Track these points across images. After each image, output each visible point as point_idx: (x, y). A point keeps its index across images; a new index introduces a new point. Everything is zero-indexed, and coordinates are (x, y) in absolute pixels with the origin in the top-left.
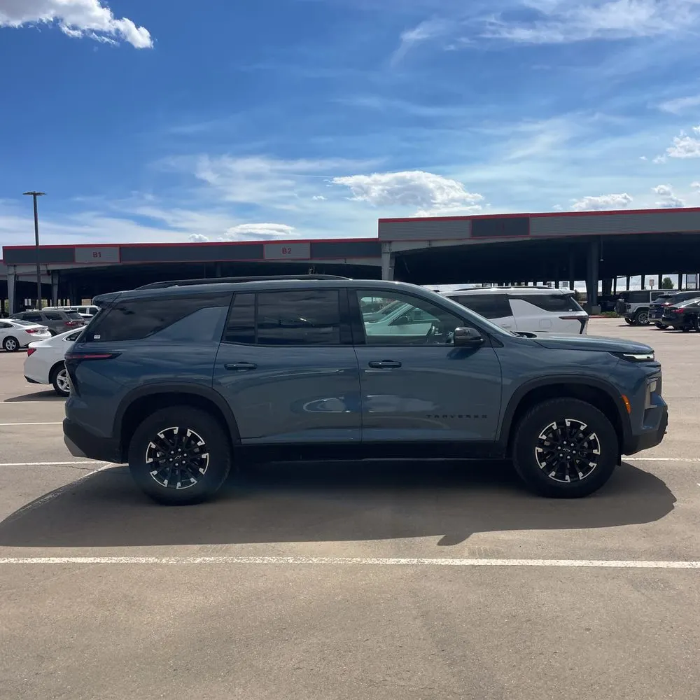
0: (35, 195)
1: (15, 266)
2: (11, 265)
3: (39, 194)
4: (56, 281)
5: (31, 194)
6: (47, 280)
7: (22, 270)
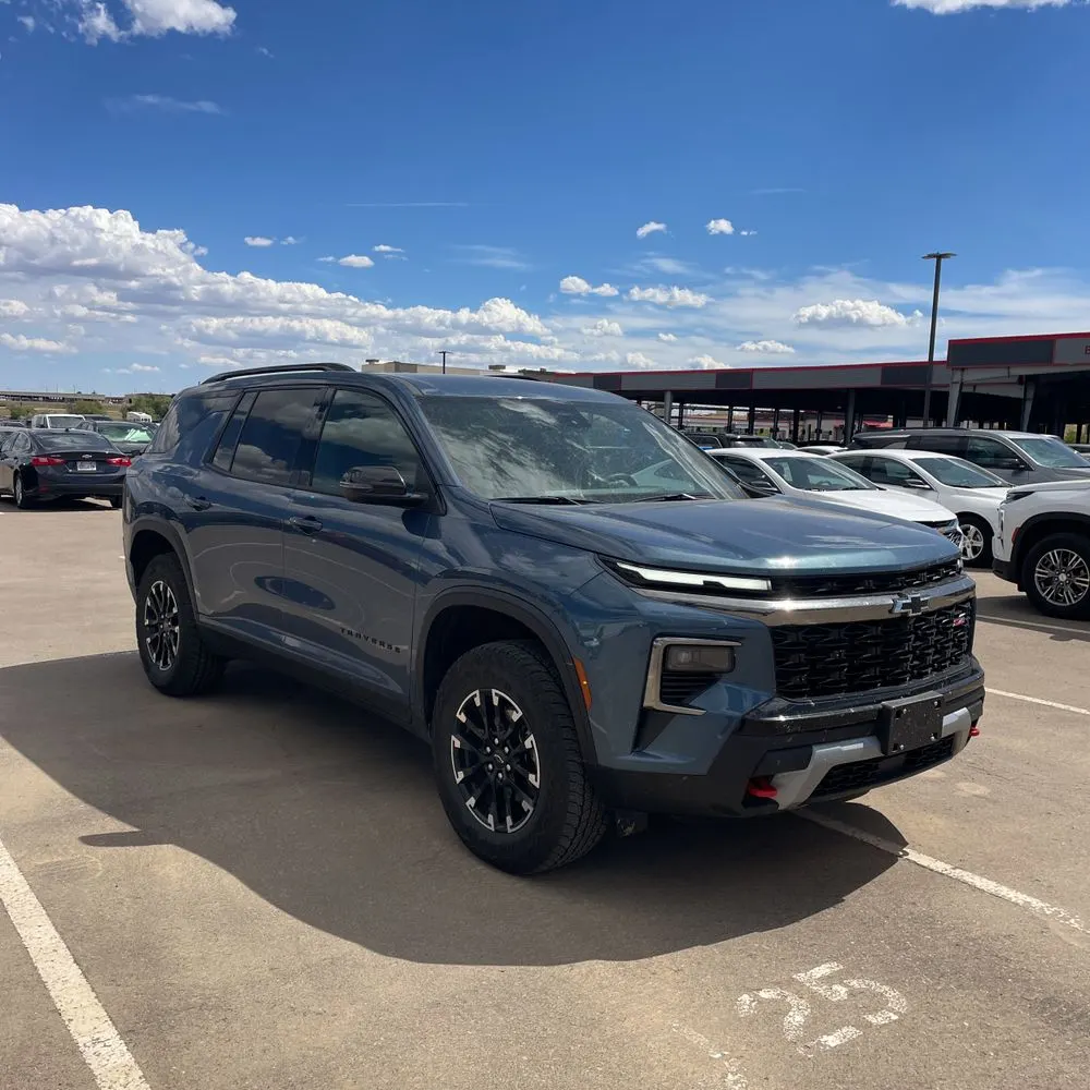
0: (939, 257)
1: (963, 370)
2: (957, 369)
3: (945, 256)
4: (1031, 394)
5: (934, 256)
6: (1016, 392)
7: (973, 376)
